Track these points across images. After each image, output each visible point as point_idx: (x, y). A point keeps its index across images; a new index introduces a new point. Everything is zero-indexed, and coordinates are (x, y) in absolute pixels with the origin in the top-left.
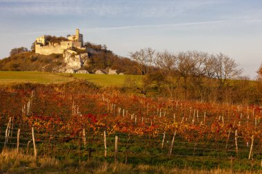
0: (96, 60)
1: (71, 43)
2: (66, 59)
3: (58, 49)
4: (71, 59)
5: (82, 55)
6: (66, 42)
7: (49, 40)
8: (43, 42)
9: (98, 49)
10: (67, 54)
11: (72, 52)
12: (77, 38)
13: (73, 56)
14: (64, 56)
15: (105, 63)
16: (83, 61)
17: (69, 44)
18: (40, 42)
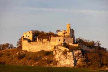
0: (90, 57)
1: (62, 39)
2: (57, 57)
3: (48, 46)
4: (63, 57)
5: (76, 52)
6: (56, 38)
7: (37, 36)
8: (31, 38)
9: (91, 45)
10: (58, 52)
11: (63, 49)
12: (68, 34)
13: (65, 53)
14: (54, 53)
15: (100, 62)
16: (77, 59)
17: (59, 40)
18: (27, 38)
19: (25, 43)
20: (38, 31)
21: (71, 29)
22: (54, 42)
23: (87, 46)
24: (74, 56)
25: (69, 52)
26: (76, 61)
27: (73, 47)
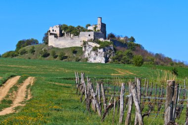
1: (92, 33)
10: (87, 48)
14: (83, 50)
17: (89, 35)
18: (54, 32)
19: (51, 38)
21: (102, 23)
22: (85, 37)
24: (105, 53)
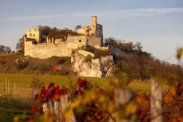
1: (84, 38)
2: (76, 66)
3: (63, 49)
4: (85, 66)
5: (104, 59)
6: (76, 38)
7: (47, 34)
8: (37, 37)
9: (127, 49)
10: (77, 58)
11: (86, 53)
12: (93, 31)
13: (88, 60)
14: (72, 60)
15: (141, 73)
16: (106, 69)
17: (80, 41)
18: (32, 37)
19: (28, 45)
20: (48, 27)
21: (97, 24)
22: (73, 44)
23: (122, 50)
24: (101, 65)
25: (94, 58)
26: (104, 72)
27: (100, 50)
